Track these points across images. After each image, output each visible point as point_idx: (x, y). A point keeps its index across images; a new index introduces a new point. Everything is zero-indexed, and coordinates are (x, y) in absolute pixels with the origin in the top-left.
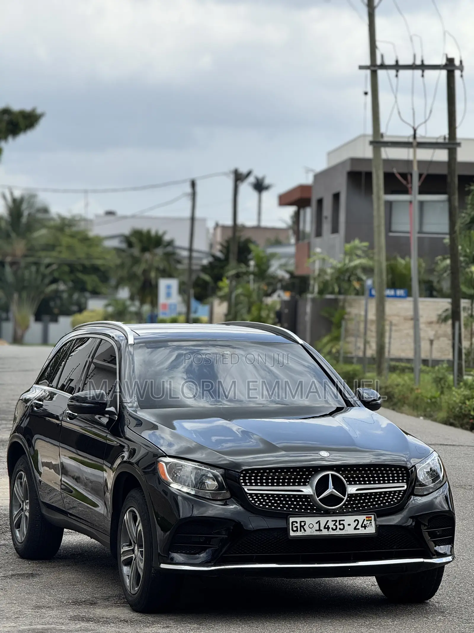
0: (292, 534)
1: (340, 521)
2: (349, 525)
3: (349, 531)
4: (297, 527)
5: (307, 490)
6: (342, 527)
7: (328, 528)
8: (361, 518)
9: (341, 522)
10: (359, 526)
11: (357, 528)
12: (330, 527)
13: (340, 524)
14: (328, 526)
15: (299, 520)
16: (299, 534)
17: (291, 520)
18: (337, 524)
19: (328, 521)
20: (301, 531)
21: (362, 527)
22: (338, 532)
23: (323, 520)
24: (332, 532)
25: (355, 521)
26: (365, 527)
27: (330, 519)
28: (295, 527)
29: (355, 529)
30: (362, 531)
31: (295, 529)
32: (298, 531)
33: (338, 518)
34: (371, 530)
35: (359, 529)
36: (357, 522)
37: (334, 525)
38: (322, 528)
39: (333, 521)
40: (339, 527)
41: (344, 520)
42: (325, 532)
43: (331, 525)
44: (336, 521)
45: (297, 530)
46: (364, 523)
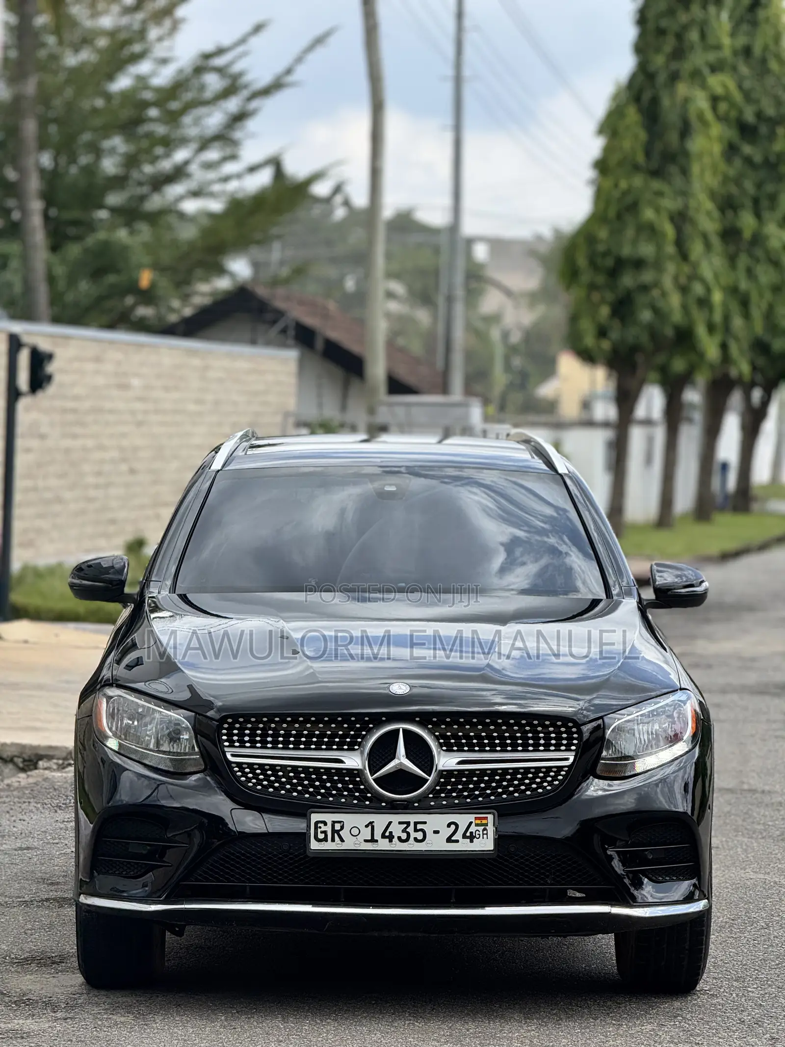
0: (314, 845)
1: (416, 824)
2: (436, 832)
3: (436, 844)
4: (325, 832)
5: (353, 761)
6: (420, 836)
7: (391, 838)
8: (463, 820)
9: (419, 827)
10: (458, 836)
11: (453, 838)
12: (396, 835)
13: (416, 830)
14: (391, 833)
15: (329, 818)
16: (329, 846)
17: (315, 817)
18: (411, 829)
19: (390, 823)
20: (333, 840)
21: (464, 836)
22: (411, 846)
23: (381, 821)
24: (397, 846)
25: (449, 825)
26: (472, 838)
27: (396, 818)
28: (322, 832)
29: (449, 840)
30: (464, 845)
31: (321, 836)
32: (326, 841)
33: (412, 818)
34: (485, 844)
35: (457, 841)
36: (453, 827)
37: (404, 831)
38: (378, 836)
39: (400, 823)
40: (413, 835)
41: (425, 823)
42: (383, 845)
43: (397, 830)
44: (408, 824)
45: (325, 839)
46: (470, 830)
